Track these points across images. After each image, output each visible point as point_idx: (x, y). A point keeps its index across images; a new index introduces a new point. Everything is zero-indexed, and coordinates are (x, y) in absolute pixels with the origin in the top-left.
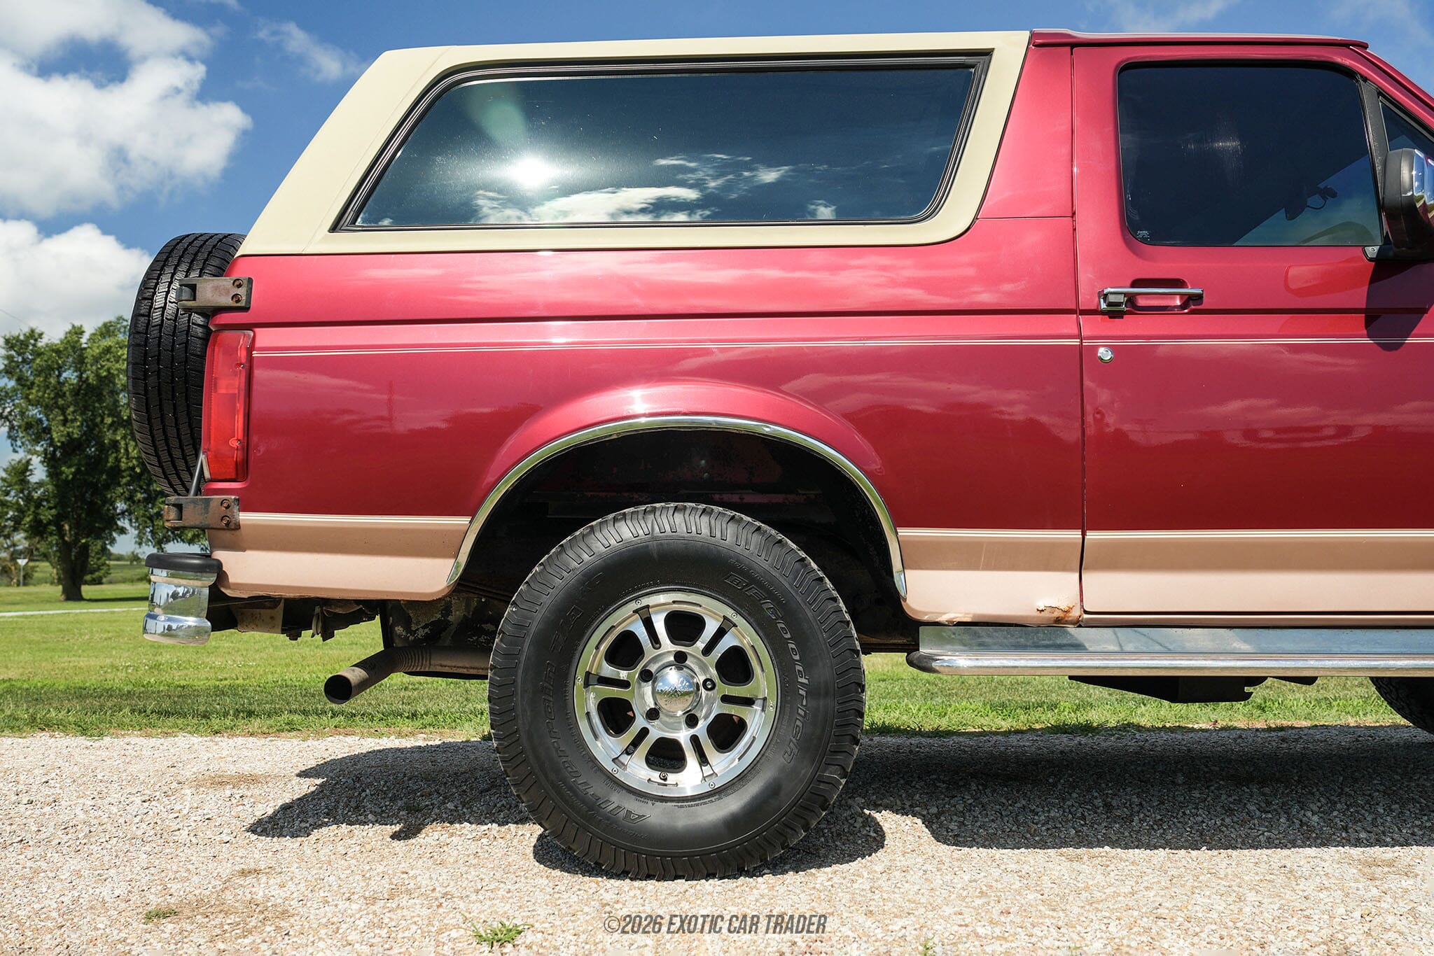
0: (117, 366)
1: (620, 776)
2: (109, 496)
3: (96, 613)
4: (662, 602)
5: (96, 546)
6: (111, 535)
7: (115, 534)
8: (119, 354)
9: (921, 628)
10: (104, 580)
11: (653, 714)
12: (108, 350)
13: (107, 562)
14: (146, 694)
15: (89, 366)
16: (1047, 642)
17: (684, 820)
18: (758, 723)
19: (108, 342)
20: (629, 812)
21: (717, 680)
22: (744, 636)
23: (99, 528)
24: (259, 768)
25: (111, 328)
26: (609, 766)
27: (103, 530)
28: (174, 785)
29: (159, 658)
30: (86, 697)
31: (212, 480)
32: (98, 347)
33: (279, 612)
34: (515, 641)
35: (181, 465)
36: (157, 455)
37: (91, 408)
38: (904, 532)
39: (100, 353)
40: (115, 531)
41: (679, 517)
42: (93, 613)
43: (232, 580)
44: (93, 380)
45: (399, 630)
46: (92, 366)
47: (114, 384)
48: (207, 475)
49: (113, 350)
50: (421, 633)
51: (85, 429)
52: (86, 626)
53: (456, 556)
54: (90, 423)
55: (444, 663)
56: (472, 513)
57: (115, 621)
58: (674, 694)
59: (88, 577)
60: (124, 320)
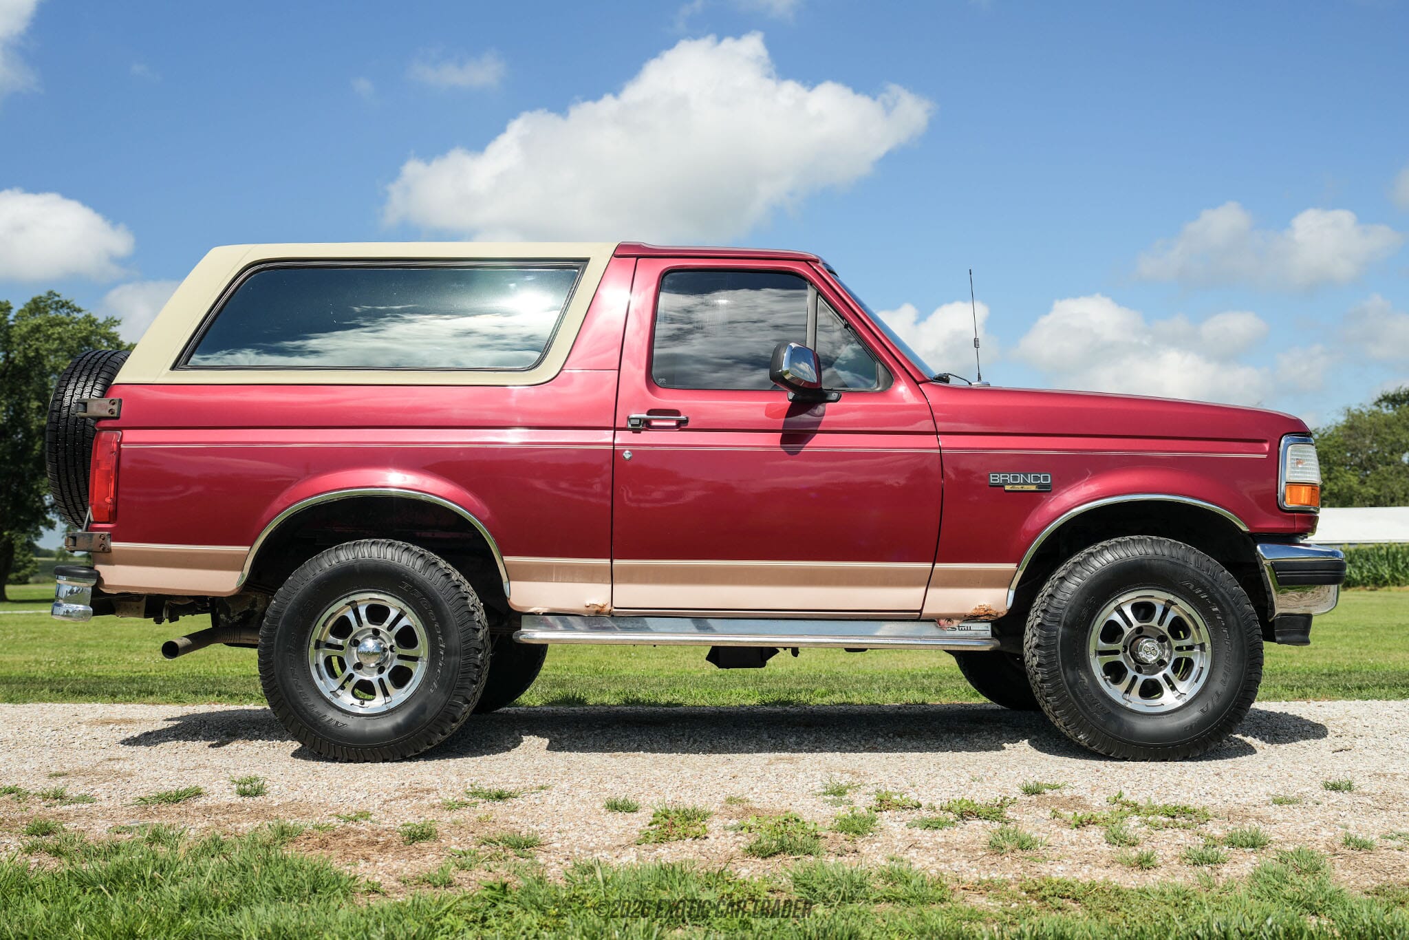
0: (47, 346)
1: (335, 701)
2: (35, 487)
3: (22, 614)
4: (365, 599)
5: (20, 540)
6: (37, 528)
7: (42, 528)
8: (49, 333)
9: (523, 617)
10: (31, 580)
11: (359, 666)
12: (37, 329)
13: (35, 559)
14: (65, 680)
15: (15, 346)
16: (597, 626)
17: (370, 727)
18: (419, 671)
19: (38, 320)
20: (337, 722)
21: (396, 646)
22: (410, 619)
23: (23, 521)
24: (138, 716)
25: (42, 305)
26: (328, 696)
27: (29, 524)
28: (76, 724)
29: (81, 655)
30: (11, 683)
31: (94, 522)
32: (26, 325)
33: (143, 604)
34: (274, 621)
35: (80, 507)
36: (64, 501)
37: (17, 391)
38: (507, 559)
39: (28, 332)
40: (42, 525)
41: (374, 548)
42: (18, 614)
43: (106, 583)
44: (20, 361)
45: (222, 616)
46: (19, 345)
47: (44, 366)
48: (92, 519)
49: (44, 328)
50: (237, 618)
51: (11, 413)
52: (11, 627)
53: (242, 570)
54: (17, 407)
55: (249, 637)
56: (251, 544)
57: (41, 623)
58: (369, 654)
59: (13, 576)
60: (55, 295)
